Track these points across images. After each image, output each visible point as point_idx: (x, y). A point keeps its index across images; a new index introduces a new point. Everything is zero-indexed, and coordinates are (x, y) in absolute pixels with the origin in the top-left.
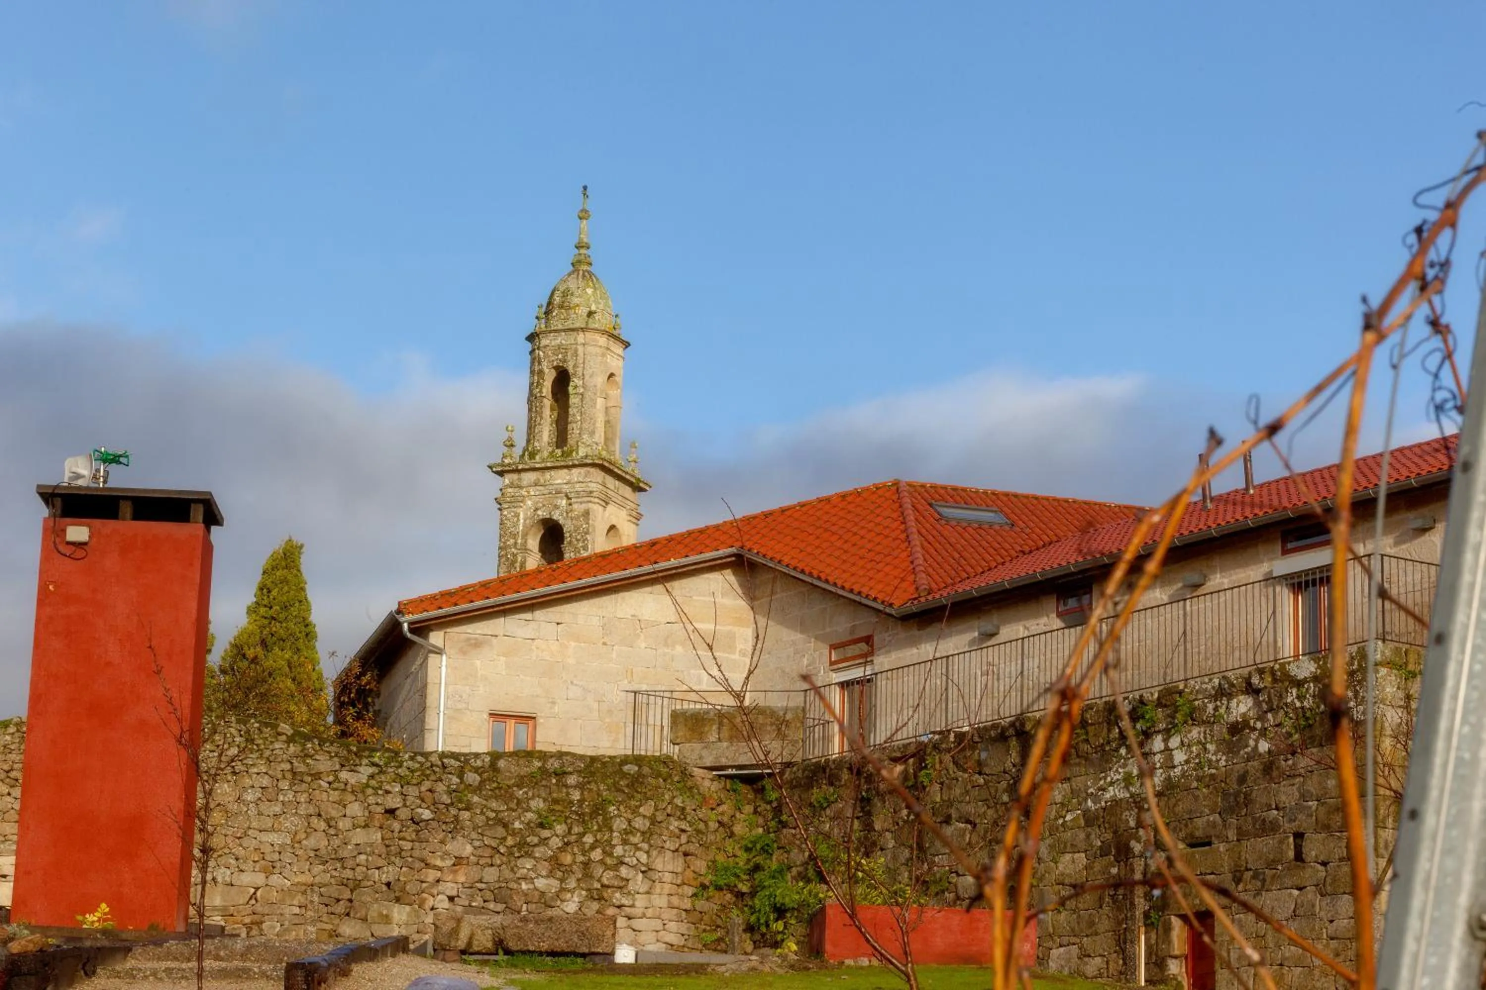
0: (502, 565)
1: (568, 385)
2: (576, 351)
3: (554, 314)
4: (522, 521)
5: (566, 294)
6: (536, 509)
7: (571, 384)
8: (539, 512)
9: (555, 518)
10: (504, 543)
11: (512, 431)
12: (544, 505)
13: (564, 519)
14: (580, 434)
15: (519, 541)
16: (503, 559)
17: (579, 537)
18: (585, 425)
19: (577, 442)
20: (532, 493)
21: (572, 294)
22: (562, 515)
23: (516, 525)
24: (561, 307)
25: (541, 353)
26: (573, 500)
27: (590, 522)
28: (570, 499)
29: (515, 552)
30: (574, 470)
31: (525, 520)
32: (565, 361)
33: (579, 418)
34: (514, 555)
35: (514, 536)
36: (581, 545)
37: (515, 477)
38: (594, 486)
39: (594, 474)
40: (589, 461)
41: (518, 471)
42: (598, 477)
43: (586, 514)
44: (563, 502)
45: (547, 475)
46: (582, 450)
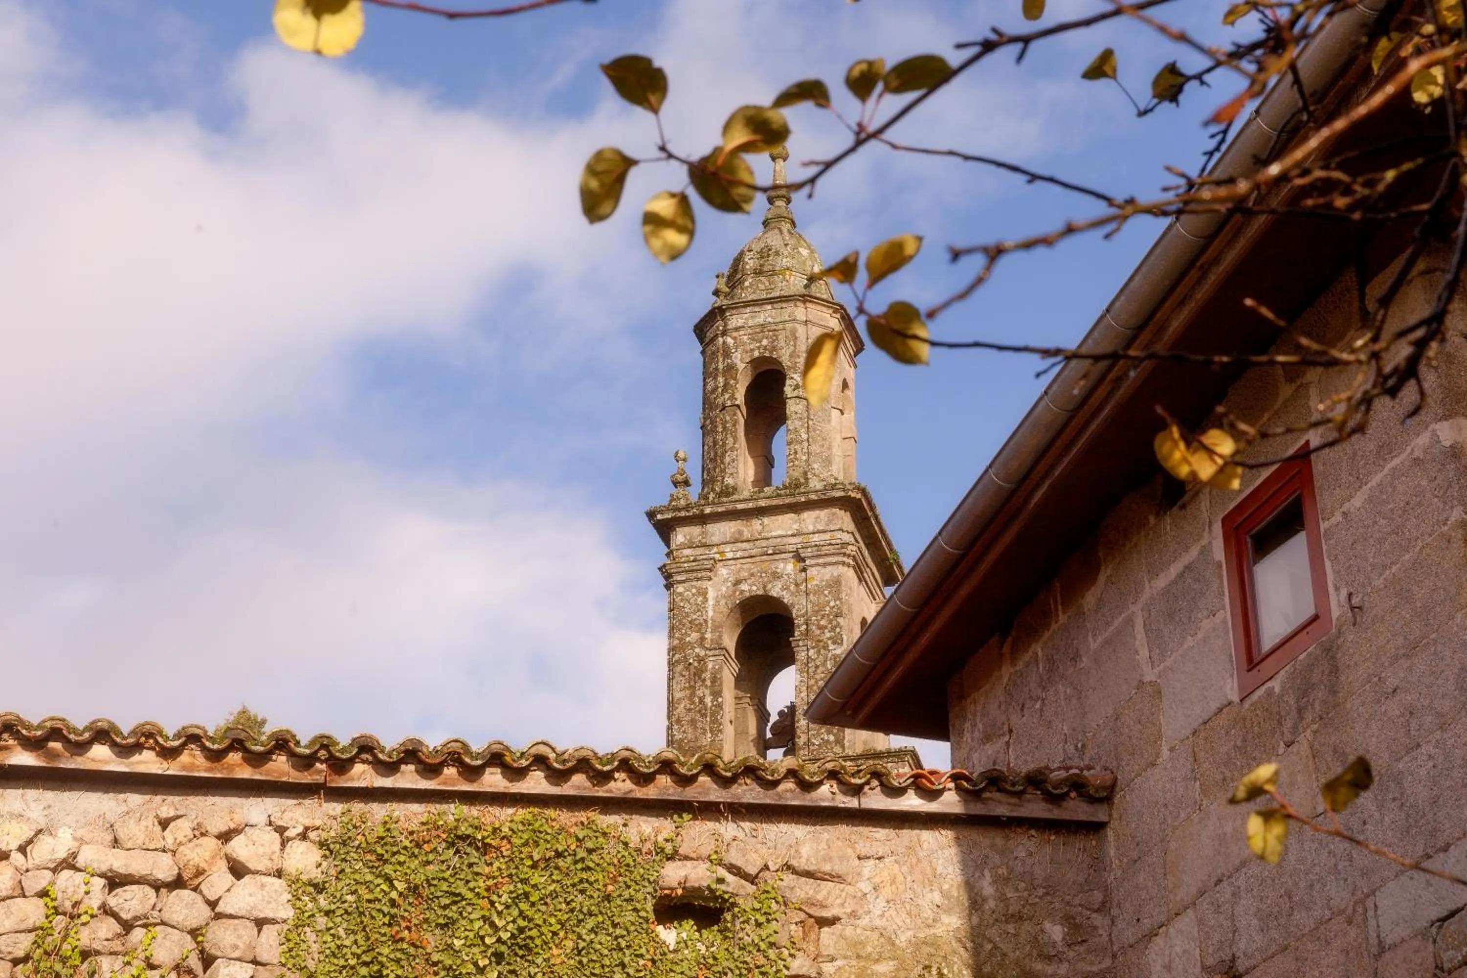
0: (678, 678)
1: (784, 385)
2: (794, 332)
3: (747, 284)
4: (711, 602)
5: (765, 253)
6: (737, 583)
7: (788, 382)
8: (744, 587)
9: (774, 593)
10: (680, 640)
11: (685, 460)
12: (752, 575)
13: (793, 594)
14: (807, 461)
15: (708, 636)
16: (680, 668)
17: (823, 623)
18: (815, 448)
19: (805, 473)
20: (730, 555)
21: (777, 253)
22: (787, 589)
23: (701, 608)
24: (758, 272)
25: (730, 341)
26: (808, 562)
27: (843, 595)
28: (803, 560)
29: (702, 653)
30: (806, 515)
31: (717, 602)
32: (774, 349)
33: (805, 436)
34: (701, 660)
35: (700, 627)
36: (828, 635)
37: (695, 531)
38: (847, 538)
39: (844, 519)
40: (839, 494)
41: (702, 519)
42: (850, 525)
43: (836, 584)
44: (789, 567)
45: (756, 524)
46: (815, 484)
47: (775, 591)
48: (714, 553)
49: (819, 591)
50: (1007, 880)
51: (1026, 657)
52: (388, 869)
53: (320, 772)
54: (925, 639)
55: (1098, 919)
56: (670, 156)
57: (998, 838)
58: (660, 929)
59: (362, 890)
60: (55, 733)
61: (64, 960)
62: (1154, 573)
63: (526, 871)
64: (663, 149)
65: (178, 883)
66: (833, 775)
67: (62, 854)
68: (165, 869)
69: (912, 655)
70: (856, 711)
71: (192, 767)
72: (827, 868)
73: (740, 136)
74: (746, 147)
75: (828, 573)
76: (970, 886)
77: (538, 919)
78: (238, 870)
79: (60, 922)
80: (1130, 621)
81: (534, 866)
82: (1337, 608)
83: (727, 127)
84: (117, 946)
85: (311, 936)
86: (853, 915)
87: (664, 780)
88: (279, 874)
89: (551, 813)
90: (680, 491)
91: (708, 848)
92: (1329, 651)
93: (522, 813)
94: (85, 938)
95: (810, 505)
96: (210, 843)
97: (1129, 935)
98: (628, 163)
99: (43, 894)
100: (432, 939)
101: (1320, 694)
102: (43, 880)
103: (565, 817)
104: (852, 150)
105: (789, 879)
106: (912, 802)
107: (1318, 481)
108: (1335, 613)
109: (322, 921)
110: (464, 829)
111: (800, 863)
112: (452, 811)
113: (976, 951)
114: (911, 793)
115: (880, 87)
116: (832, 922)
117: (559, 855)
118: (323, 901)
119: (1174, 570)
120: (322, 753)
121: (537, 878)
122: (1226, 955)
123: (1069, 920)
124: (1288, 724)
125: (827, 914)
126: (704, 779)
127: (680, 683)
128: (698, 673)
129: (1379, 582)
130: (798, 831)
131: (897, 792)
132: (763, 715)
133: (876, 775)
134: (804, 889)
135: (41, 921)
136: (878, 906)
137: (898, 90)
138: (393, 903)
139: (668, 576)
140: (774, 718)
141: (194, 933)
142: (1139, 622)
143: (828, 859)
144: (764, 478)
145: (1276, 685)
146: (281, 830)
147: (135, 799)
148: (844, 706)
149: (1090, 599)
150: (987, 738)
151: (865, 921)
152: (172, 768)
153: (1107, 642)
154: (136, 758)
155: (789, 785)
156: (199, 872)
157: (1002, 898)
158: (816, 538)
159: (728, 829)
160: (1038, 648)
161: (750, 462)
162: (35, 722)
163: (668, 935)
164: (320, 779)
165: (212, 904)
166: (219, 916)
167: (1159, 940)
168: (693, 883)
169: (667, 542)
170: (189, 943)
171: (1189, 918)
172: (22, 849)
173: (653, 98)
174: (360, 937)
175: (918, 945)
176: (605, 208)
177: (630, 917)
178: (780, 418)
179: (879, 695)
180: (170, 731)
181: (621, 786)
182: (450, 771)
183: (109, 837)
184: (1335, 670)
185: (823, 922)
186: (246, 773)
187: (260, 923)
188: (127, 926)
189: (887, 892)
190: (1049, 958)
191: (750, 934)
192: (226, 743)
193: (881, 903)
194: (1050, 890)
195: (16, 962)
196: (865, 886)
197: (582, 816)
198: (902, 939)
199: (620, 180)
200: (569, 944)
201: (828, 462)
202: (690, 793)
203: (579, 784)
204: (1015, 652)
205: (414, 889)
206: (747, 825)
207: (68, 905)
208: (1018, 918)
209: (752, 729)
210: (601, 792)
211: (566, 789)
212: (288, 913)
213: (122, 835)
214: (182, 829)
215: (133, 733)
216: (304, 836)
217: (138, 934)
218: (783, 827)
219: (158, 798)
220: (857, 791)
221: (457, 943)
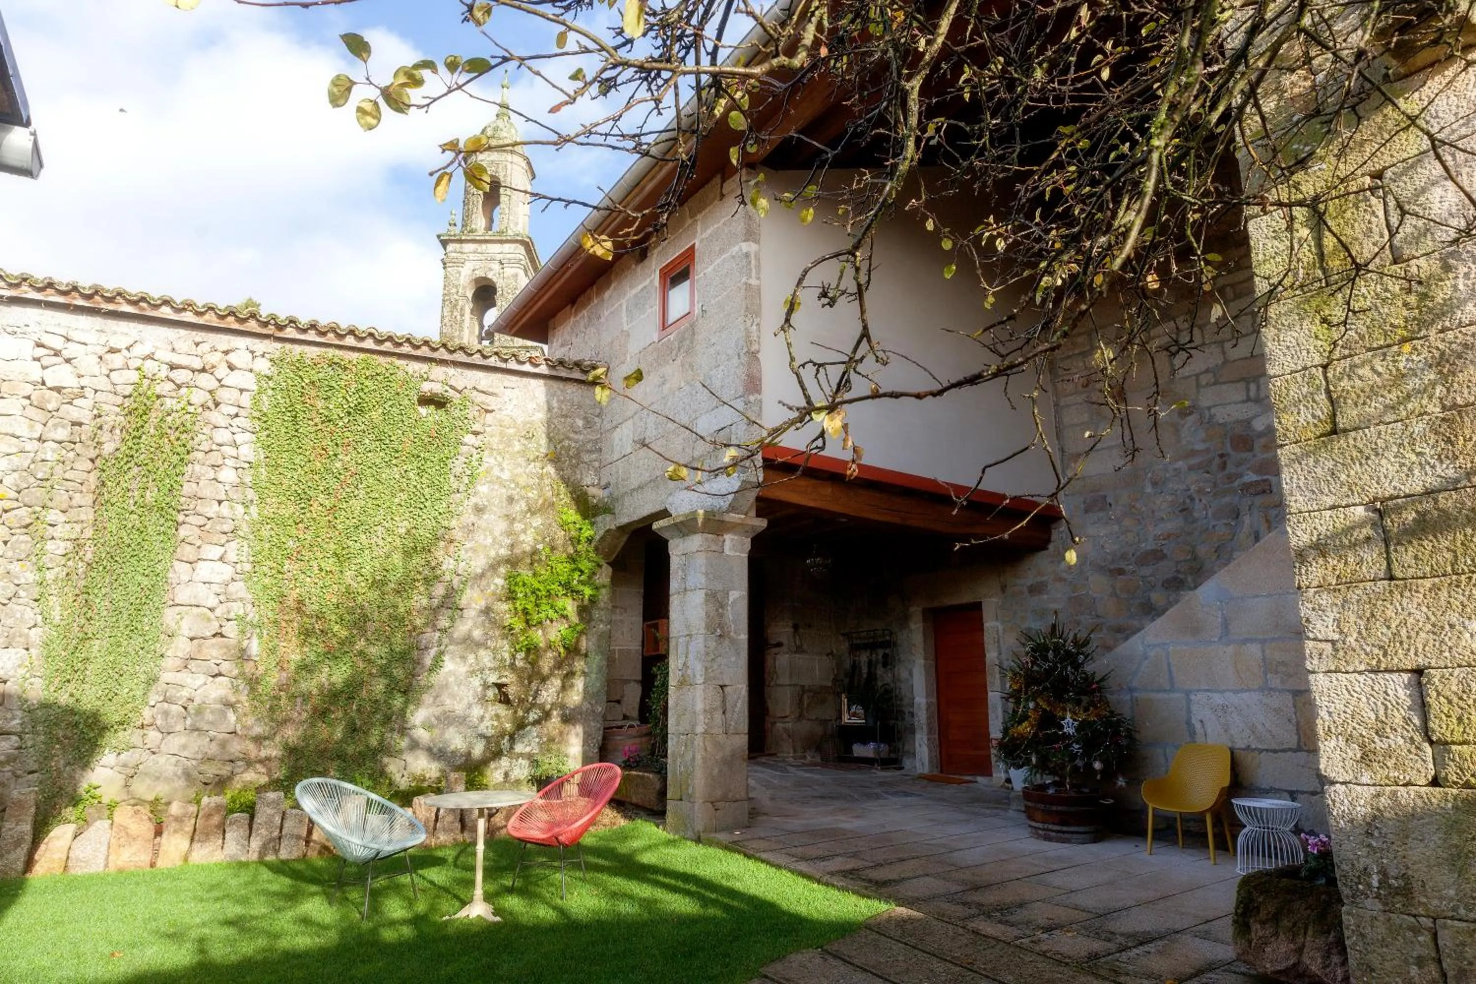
0: (446, 307)
1: (499, 189)
4: (462, 277)
6: (474, 270)
7: (502, 187)
8: (477, 272)
10: (448, 291)
12: (481, 268)
13: (497, 278)
14: (508, 222)
15: (460, 291)
16: (447, 303)
17: (509, 291)
18: (511, 217)
19: (507, 228)
20: (472, 258)
22: (495, 275)
23: (458, 279)
28: (503, 264)
29: (457, 298)
30: (505, 245)
31: (465, 277)
32: (498, 174)
33: (507, 212)
34: (456, 300)
35: (457, 287)
37: (457, 246)
38: (522, 257)
39: (521, 249)
40: (519, 238)
41: (461, 241)
42: (524, 252)
43: (516, 276)
44: (496, 266)
45: (484, 246)
46: (510, 232)
47: (490, 276)
48: (464, 256)
49: (508, 278)
50: (563, 402)
51: (580, 315)
52: (301, 373)
53: (271, 330)
54: (540, 303)
55: (597, 420)
56: (371, 83)
57: (561, 385)
58: (419, 408)
59: (289, 381)
60: (143, 299)
61: (148, 399)
62: (631, 287)
63: (363, 380)
64: (368, 79)
65: (203, 370)
66: (496, 354)
67: (147, 353)
68: (198, 365)
69: (535, 309)
70: (511, 329)
71: (211, 321)
72: (491, 390)
73: (402, 79)
74: (404, 85)
75: (514, 271)
76: (548, 402)
77: (367, 400)
78: (231, 368)
79: (146, 382)
80: (621, 305)
81: (367, 378)
82: (697, 311)
83: (396, 75)
84: (174, 394)
85: (265, 398)
86: (500, 409)
87: (425, 349)
88: (251, 371)
89: (375, 356)
90: (452, 228)
91: (442, 378)
92: (692, 326)
93: (362, 356)
94: (158, 389)
95: (507, 241)
96: (219, 355)
97: (608, 426)
98: (353, 83)
99: (138, 369)
100: (320, 404)
101: (688, 342)
102: (138, 363)
103: (381, 359)
104: (446, 94)
105: (475, 393)
106: (527, 368)
107: (696, 259)
108: (696, 312)
109: (270, 392)
110: (336, 360)
111: (480, 387)
112: (331, 352)
113: (549, 427)
114: (528, 364)
115: (460, 69)
116: (492, 411)
117: (377, 374)
118: (271, 384)
119: (640, 287)
120: (272, 322)
121: (367, 383)
122: (642, 437)
123: (585, 418)
124: (674, 353)
125: (490, 408)
126: (442, 350)
127: (447, 310)
128: (455, 306)
129: (713, 302)
130: (480, 374)
131: (522, 363)
132: (481, 326)
133: (514, 355)
134: (480, 398)
135: (137, 381)
136: (510, 407)
137: (468, 71)
138: (303, 388)
139: (444, 264)
140: (486, 328)
141: (211, 392)
142: (624, 307)
143: (491, 386)
144: (489, 228)
145: (672, 337)
146: (252, 352)
147: (183, 332)
148: (506, 327)
149: (607, 295)
150: (562, 345)
151: (504, 413)
152: (201, 321)
153: (612, 313)
154: (183, 314)
155: (478, 356)
156: (213, 367)
157: (560, 408)
158: (508, 256)
159: (451, 371)
160: (585, 312)
161: (484, 220)
162: (134, 293)
163: (423, 411)
164: (270, 332)
165: (220, 381)
166: (222, 386)
167: (618, 430)
168: (435, 391)
169: (445, 249)
170: (208, 396)
171: (630, 422)
172: (128, 349)
173: (364, 55)
174: (288, 400)
175: (525, 423)
176: (341, 102)
177: (407, 402)
178: (498, 203)
179: (521, 323)
180: (200, 304)
181: (406, 349)
182: (331, 335)
183: (170, 348)
184: (694, 334)
185: (487, 411)
186: (236, 326)
187: (242, 391)
188: (179, 387)
189: (515, 402)
190: (576, 433)
191: (457, 413)
192: (226, 312)
193: (512, 406)
194: (580, 407)
195: (125, 397)
196: (507, 399)
197: (389, 359)
198: (519, 421)
199: (349, 90)
200: (380, 411)
201: (516, 224)
202: (436, 355)
203: (387, 346)
204: (576, 314)
205: (313, 383)
206: (459, 370)
207: (150, 375)
208: (566, 416)
209: (477, 332)
210: (397, 351)
211: (382, 348)
212: (255, 387)
213: (177, 347)
214: (204, 348)
215: (182, 303)
216: (263, 356)
217: (184, 390)
218: (474, 372)
219: (194, 333)
220: (506, 361)
221: (331, 407)
